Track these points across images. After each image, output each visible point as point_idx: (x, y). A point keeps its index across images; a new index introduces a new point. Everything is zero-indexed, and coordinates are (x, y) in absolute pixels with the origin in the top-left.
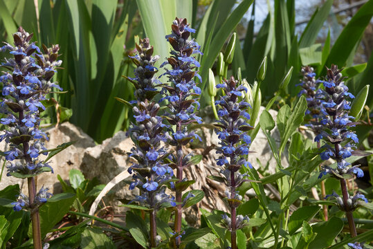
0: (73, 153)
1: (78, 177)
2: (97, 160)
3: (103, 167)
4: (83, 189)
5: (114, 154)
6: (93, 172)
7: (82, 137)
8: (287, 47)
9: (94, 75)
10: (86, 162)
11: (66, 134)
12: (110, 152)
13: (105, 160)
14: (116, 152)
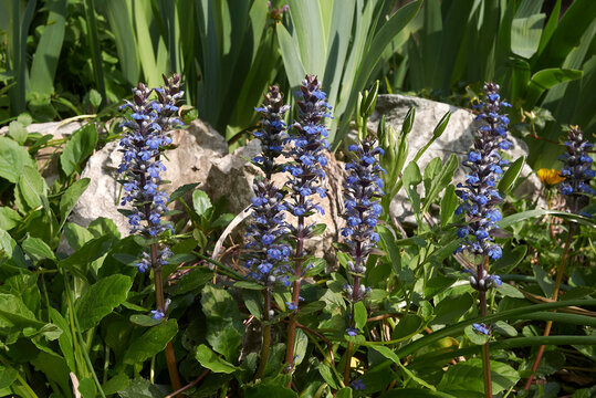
0: (199, 157)
1: (204, 202)
2: (226, 176)
3: (233, 186)
4: (208, 217)
5: (245, 173)
6: (222, 189)
7: (211, 135)
8: (500, 8)
9: (227, 49)
10: (213, 175)
11: (191, 133)
12: (241, 169)
13: (236, 178)
14: (248, 171)
